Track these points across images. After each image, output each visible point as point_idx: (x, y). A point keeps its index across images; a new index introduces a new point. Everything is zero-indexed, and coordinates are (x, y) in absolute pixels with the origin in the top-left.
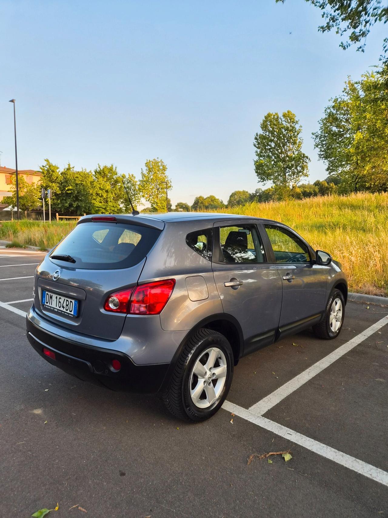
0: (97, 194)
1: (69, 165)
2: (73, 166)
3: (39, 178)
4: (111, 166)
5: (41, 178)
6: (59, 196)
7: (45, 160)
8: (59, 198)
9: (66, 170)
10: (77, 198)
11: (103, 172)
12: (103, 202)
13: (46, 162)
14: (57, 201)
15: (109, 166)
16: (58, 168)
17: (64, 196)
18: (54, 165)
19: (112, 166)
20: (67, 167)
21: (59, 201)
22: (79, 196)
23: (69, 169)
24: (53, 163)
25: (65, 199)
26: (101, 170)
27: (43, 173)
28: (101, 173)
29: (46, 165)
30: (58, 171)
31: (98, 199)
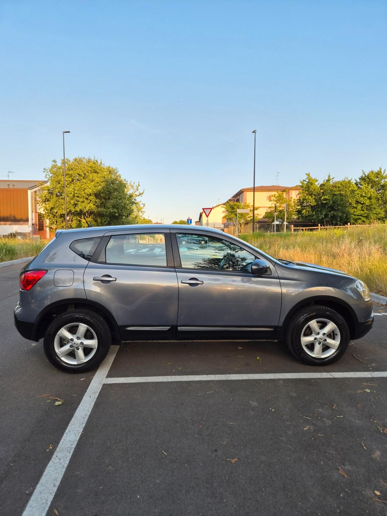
0: (357, 202)
1: (329, 176)
2: (333, 177)
3: (297, 192)
4: (379, 170)
5: (299, 192)
6: (315, 208)
7: (306, 174)
8: (315, 209)
9: (325, 181)
10: (332, 208)
11: (368, 178)
12: (365, 209)
13: (307, 176)
14: (313, 213)
15: (376, 170)
16: (317, 181)
17: (319, 208)
18: (313, 178)
19: (381, 169)
20: (327, 178)
21: (314, 213)
22: (335, 206)
23: (328, 181)
24: (313, 176)
25: (320, 210)
26: (366, 176)
27: (303, 187)
28: (366, 179)
29: (306, 179)
30: (317, 183)
31: (360, 206)
